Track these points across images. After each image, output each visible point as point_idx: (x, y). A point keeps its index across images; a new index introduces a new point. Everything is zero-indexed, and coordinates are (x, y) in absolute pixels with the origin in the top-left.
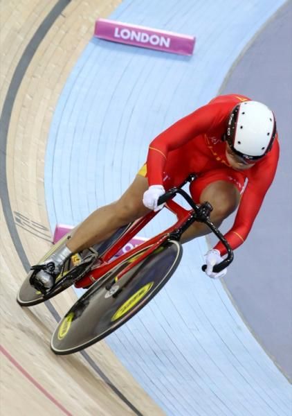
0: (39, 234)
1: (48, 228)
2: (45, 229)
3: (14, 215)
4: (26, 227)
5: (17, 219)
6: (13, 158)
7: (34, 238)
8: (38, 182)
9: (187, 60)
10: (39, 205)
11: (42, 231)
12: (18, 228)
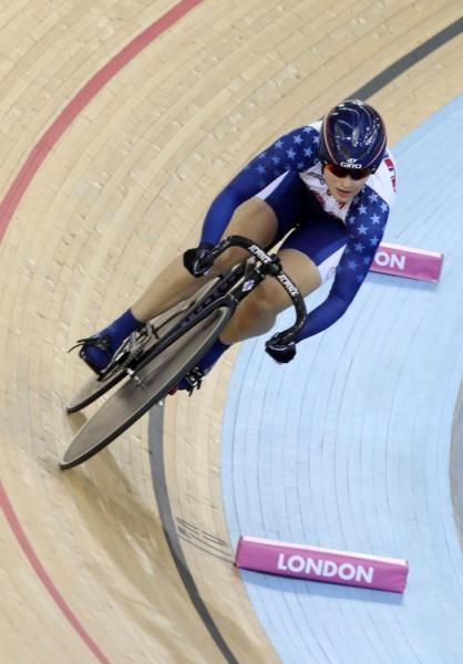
0: (213, 551)
1: (227, 541)
2: (222, 543)
3: (177, 524)
4: (193, 540)
5: (180, 529)
6: (174, 438)
7: (207, 558)
8: (211, 472)
9: (432, 289)
10: (213, 507)
11: (217, 546)
12: (182, 543)
